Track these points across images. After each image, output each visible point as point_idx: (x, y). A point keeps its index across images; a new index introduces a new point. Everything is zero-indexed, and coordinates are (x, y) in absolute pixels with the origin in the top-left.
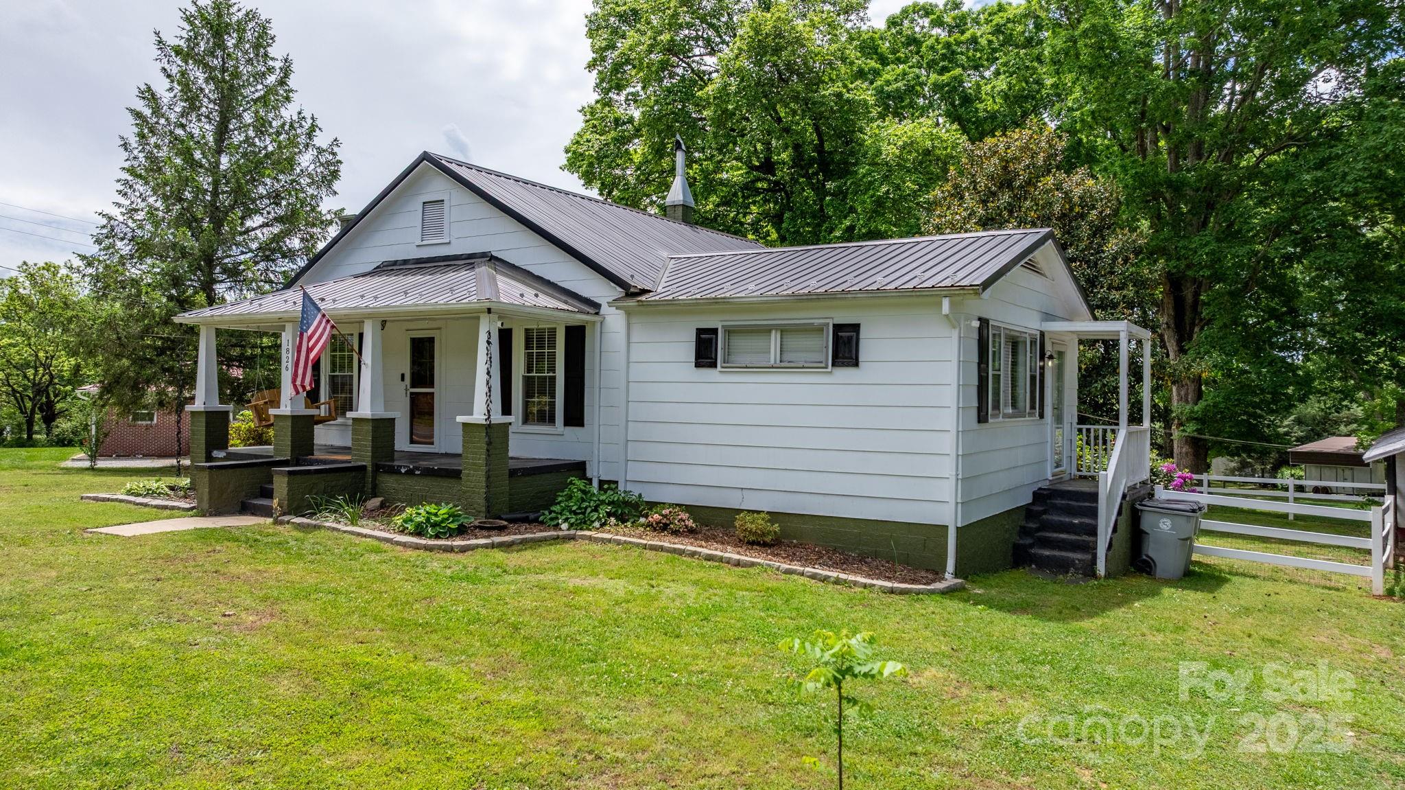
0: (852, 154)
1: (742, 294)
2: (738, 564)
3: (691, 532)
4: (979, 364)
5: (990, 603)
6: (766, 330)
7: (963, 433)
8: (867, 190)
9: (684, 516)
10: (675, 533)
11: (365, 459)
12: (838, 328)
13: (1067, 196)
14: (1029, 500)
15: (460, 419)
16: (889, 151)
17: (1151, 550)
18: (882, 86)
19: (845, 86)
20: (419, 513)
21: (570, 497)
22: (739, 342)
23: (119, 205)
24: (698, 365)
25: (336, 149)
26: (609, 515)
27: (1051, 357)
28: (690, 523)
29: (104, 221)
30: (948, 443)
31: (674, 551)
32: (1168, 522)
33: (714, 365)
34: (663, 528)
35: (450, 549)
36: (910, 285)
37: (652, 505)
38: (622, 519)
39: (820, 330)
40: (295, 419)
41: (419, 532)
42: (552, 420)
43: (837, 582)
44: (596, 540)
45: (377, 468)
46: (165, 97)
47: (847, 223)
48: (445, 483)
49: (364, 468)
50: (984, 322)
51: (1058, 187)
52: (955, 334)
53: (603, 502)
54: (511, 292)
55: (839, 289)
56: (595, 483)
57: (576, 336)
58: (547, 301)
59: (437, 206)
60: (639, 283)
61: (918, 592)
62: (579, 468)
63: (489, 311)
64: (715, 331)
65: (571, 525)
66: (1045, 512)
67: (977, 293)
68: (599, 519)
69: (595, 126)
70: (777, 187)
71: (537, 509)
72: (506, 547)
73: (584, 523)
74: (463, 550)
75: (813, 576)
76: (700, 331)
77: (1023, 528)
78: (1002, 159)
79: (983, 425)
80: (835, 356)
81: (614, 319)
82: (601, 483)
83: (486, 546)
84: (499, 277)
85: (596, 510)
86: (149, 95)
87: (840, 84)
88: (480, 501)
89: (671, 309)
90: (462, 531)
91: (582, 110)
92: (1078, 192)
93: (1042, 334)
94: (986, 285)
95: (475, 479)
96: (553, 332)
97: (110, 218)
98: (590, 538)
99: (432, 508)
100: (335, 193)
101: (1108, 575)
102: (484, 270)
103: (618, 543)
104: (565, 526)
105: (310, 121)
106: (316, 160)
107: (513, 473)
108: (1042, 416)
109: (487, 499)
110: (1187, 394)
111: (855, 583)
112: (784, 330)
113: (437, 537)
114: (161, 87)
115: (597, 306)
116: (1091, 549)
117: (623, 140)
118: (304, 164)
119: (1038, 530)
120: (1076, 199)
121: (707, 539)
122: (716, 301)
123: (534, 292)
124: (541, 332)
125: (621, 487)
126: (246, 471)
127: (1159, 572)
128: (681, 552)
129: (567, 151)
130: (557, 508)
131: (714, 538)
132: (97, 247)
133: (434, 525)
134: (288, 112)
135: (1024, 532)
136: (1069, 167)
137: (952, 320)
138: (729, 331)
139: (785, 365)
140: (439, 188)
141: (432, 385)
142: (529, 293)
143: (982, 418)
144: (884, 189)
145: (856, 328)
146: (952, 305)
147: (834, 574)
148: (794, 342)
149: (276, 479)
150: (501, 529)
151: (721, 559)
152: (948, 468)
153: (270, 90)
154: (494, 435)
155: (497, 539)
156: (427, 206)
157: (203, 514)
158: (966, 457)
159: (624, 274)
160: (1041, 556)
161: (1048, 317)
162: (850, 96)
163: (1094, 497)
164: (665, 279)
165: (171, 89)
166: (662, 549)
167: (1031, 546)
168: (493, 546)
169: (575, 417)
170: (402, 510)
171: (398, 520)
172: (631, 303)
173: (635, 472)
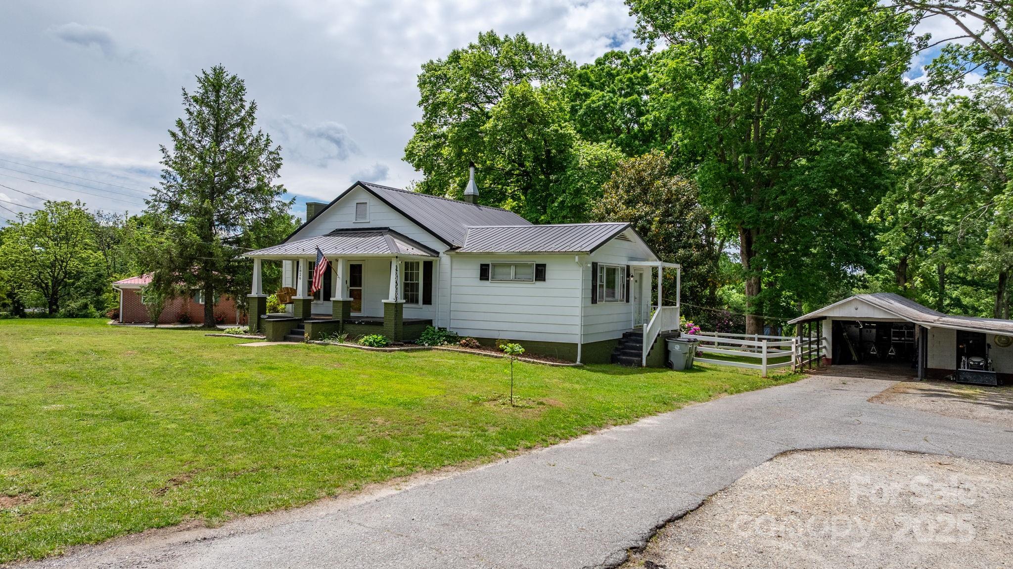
0: (565, 160)
1: (499, 251)
2: (496, 357)
3: (478, 347)
4: (593, 280)
5: (588, 370)
6: (509, 265)
7: (584, 308)
8: (572, 183)
9: (475, 341)
10: (472, 347)
11: (339, 318)
12: (537, 265)
13: (670, 191)
14: (621, 336)
15: (384, 301)
16: (583, 163)
17: (672, 359)
18: (590, 104)
19: (560, 125)
20: (371, 338)
21: (427, 334)
22: (499, 270)
23: (162, 184)
24: (481, 279)
25: (279, 151)
26: (444, 340)
27: (632, 276)
28: (478, 344)
29: (155, 193)
30: (578, 312)
31: (472, 353)
32: (678, 346)
33: (487, 279)
34: (466, 345)
35: (386, 351)
36: (564, 250)
37: (462, 338)
38: (450, 342)
39: (531, 266)
40: (304, 301)
41: (371, 345)
42: (417, 302)
43: (533, 363)
44: (440, 350)
45: (344, 321)
46: (187, 124)
47: (560, 199)
48: (375, 328)
49: (338, 322)
50: (595, 265)
51: (665, 185)
52: (581, 269)
53: (442, 336)
54: (405, 249)
55: (537, 250)
56: (436, 328)
57: (428, 266)
58: (417, 252)
59: (363, 205)
60: (455, 244)
61: (563, 366)
62: (430, 322)
63: (397, 257)
64: (488, 265)
65: (429, 345)
66: (627, 342)
67: (587, 254)
68: (440, 342)
69: (422, 137)
70: (526, 173)
71: (413, 339)
72: (407, 351)
73: (434, 343)
74: (391, 351)
75: (525, 361)
76: (482, 265)
77: (616, 348)
78: (636, 170)
79: (594, 305)
80: (536, 277)
81: (445, 259)
82: (439, 329)
83: (398, 350)
84: (396, 240)
85: (439, 338)
86: (180, 124)
87: (557, 125)
88: (392, 334)
89: (469, 255)
90: (387, 345)
91: (414, 125)
92: (674, 188)
93: (628, 267)
94: (592, 251)
95: (390, 326)
96: (418, 263)
97: (159, 191)
98: (437, 349)
99: (375, 336)
100: (279, 176)
101: (647, 366)
102: (388, 236)
103: (449, 350)
104: (426, 345)
105: (265, 137)
106: (268, 158)
107: (404, 323)
108: (628, 301)
109: (395, 334)
110: (752, 290)
111: (540, 363)
112: (516, 266)
113: (378, 347)
114: (185, 117)
115: (438, 253)
116: (640, 356)
117: (438, 146)
118: (262, 160)
119: (623, 349)
120: (673, 192)
121: (484, 350)
122: (488, 253)
123: (412, 247)
124: (412, 263)
125: (448, 330)
126: (286, 323)
127: (675, 366)
128: (474, 354)
129: (406, 151)
130: (423, 338)
131: (487, 350)
132: (147, 206)
133: (376, 343)
134: (254, 131)
135: (617, 349)
136: (671, 175)
137: (580, 263)
138: (494, 265)
139: (517, 279)
140: (364, 197)
141: (360, 286)
142: (410, 247)
143: (594, 301)
144: (580, 184)
145: (544, 266)
146: (579, 258)
147: (532, 360)
148: (520, 270)
149: (306, 326)
150: (402, 345)
151: (490, 356)
152: (578, 321)
153: (243, 119)
154: (398, 307)
155: (403, 348)
156: (359, 205)
157: (270, 340)
158: (585, 317)
159: (450, 241)
160: (622, 359)
161: (632, 259)
162: (562, 132)
163: (641, 335)
164: (467, 241)
165: (190, 119)
166: (467, 352)
167: (619, 355)
168: (401, 350)
169: (428, 300)
170: (363, 337)
171: (362, 341)
172: (453, 253)
173: (454, 324)
